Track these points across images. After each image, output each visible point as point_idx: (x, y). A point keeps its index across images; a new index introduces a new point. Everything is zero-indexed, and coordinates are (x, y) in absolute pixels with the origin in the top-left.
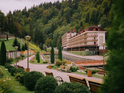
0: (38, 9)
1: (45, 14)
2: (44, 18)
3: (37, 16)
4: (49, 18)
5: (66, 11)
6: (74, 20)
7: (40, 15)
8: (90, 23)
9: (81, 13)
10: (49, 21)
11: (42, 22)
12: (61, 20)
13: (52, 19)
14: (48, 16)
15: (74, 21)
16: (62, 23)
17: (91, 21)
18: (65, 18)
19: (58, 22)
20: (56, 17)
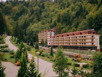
0: (6, 5)
1: (15, 11)
2: (13, 15)
3: (6, 12)
4: (19, 15)
5: (35, 10)
6: (43, 18)
7: (8, 11)
8: (63, 23)
9: (48, 12)
10: (19, 18)
11: (12, 18)
12: (31, 18)
13: (23, 16)
14: (18, 13)
15: (44, 20)
16: (33, 20)
17: (63, 22)
18: (36, 16)
19: (29, 20)
20: (26, 14)
